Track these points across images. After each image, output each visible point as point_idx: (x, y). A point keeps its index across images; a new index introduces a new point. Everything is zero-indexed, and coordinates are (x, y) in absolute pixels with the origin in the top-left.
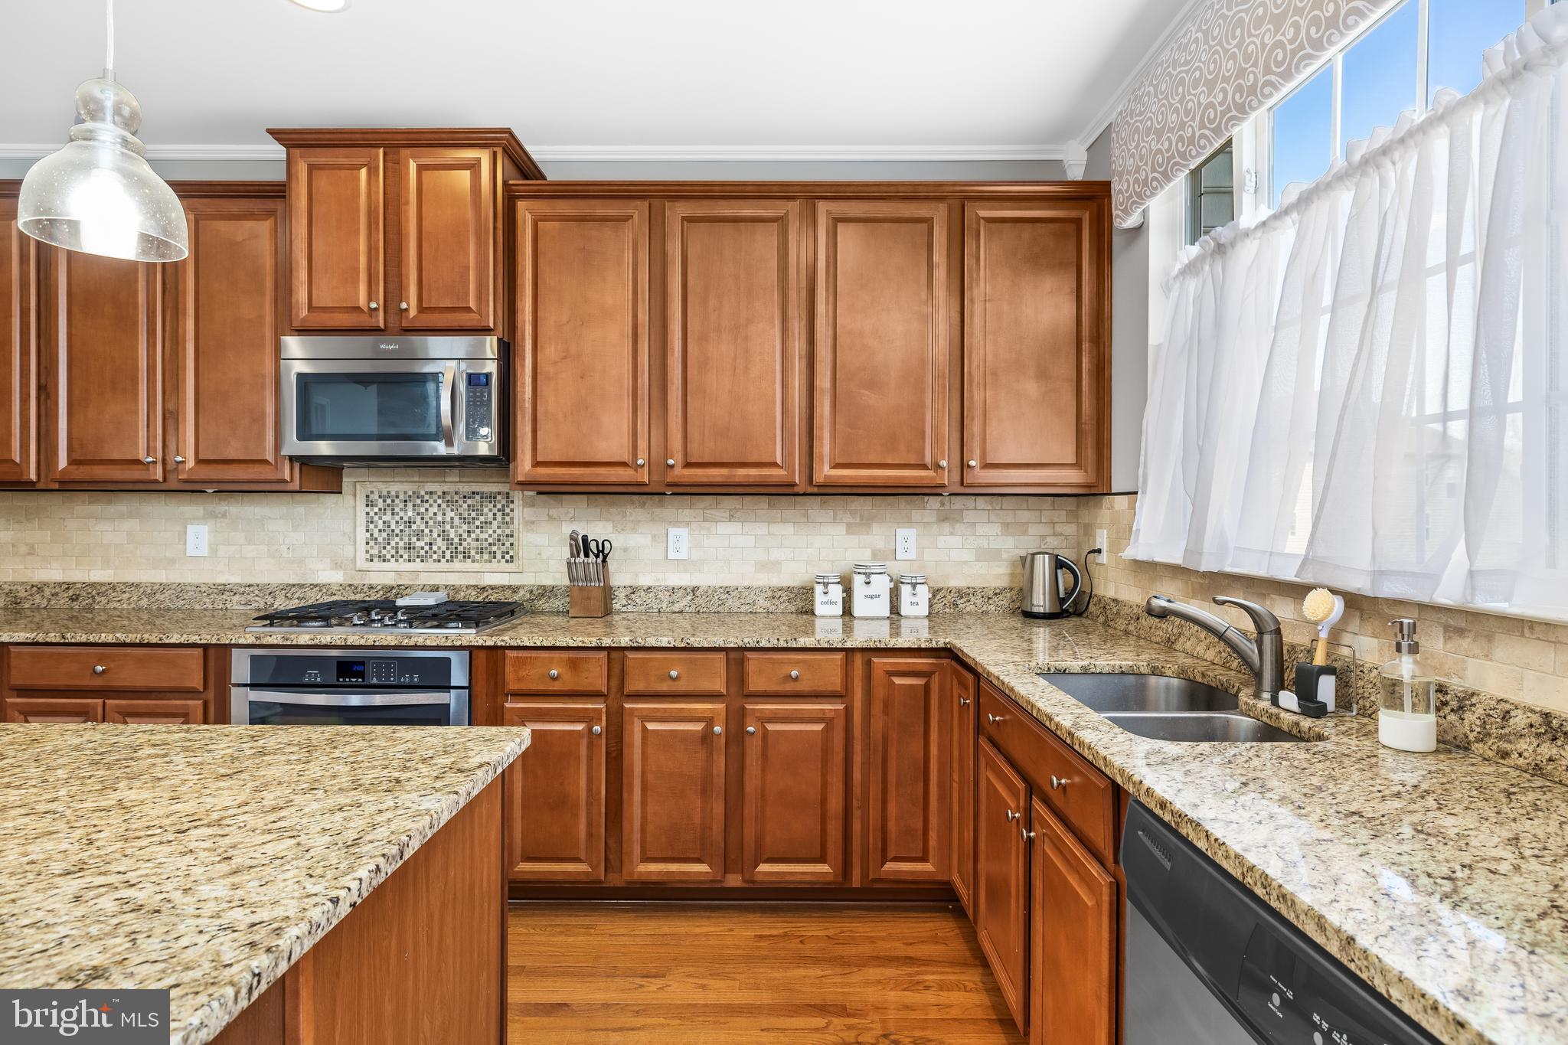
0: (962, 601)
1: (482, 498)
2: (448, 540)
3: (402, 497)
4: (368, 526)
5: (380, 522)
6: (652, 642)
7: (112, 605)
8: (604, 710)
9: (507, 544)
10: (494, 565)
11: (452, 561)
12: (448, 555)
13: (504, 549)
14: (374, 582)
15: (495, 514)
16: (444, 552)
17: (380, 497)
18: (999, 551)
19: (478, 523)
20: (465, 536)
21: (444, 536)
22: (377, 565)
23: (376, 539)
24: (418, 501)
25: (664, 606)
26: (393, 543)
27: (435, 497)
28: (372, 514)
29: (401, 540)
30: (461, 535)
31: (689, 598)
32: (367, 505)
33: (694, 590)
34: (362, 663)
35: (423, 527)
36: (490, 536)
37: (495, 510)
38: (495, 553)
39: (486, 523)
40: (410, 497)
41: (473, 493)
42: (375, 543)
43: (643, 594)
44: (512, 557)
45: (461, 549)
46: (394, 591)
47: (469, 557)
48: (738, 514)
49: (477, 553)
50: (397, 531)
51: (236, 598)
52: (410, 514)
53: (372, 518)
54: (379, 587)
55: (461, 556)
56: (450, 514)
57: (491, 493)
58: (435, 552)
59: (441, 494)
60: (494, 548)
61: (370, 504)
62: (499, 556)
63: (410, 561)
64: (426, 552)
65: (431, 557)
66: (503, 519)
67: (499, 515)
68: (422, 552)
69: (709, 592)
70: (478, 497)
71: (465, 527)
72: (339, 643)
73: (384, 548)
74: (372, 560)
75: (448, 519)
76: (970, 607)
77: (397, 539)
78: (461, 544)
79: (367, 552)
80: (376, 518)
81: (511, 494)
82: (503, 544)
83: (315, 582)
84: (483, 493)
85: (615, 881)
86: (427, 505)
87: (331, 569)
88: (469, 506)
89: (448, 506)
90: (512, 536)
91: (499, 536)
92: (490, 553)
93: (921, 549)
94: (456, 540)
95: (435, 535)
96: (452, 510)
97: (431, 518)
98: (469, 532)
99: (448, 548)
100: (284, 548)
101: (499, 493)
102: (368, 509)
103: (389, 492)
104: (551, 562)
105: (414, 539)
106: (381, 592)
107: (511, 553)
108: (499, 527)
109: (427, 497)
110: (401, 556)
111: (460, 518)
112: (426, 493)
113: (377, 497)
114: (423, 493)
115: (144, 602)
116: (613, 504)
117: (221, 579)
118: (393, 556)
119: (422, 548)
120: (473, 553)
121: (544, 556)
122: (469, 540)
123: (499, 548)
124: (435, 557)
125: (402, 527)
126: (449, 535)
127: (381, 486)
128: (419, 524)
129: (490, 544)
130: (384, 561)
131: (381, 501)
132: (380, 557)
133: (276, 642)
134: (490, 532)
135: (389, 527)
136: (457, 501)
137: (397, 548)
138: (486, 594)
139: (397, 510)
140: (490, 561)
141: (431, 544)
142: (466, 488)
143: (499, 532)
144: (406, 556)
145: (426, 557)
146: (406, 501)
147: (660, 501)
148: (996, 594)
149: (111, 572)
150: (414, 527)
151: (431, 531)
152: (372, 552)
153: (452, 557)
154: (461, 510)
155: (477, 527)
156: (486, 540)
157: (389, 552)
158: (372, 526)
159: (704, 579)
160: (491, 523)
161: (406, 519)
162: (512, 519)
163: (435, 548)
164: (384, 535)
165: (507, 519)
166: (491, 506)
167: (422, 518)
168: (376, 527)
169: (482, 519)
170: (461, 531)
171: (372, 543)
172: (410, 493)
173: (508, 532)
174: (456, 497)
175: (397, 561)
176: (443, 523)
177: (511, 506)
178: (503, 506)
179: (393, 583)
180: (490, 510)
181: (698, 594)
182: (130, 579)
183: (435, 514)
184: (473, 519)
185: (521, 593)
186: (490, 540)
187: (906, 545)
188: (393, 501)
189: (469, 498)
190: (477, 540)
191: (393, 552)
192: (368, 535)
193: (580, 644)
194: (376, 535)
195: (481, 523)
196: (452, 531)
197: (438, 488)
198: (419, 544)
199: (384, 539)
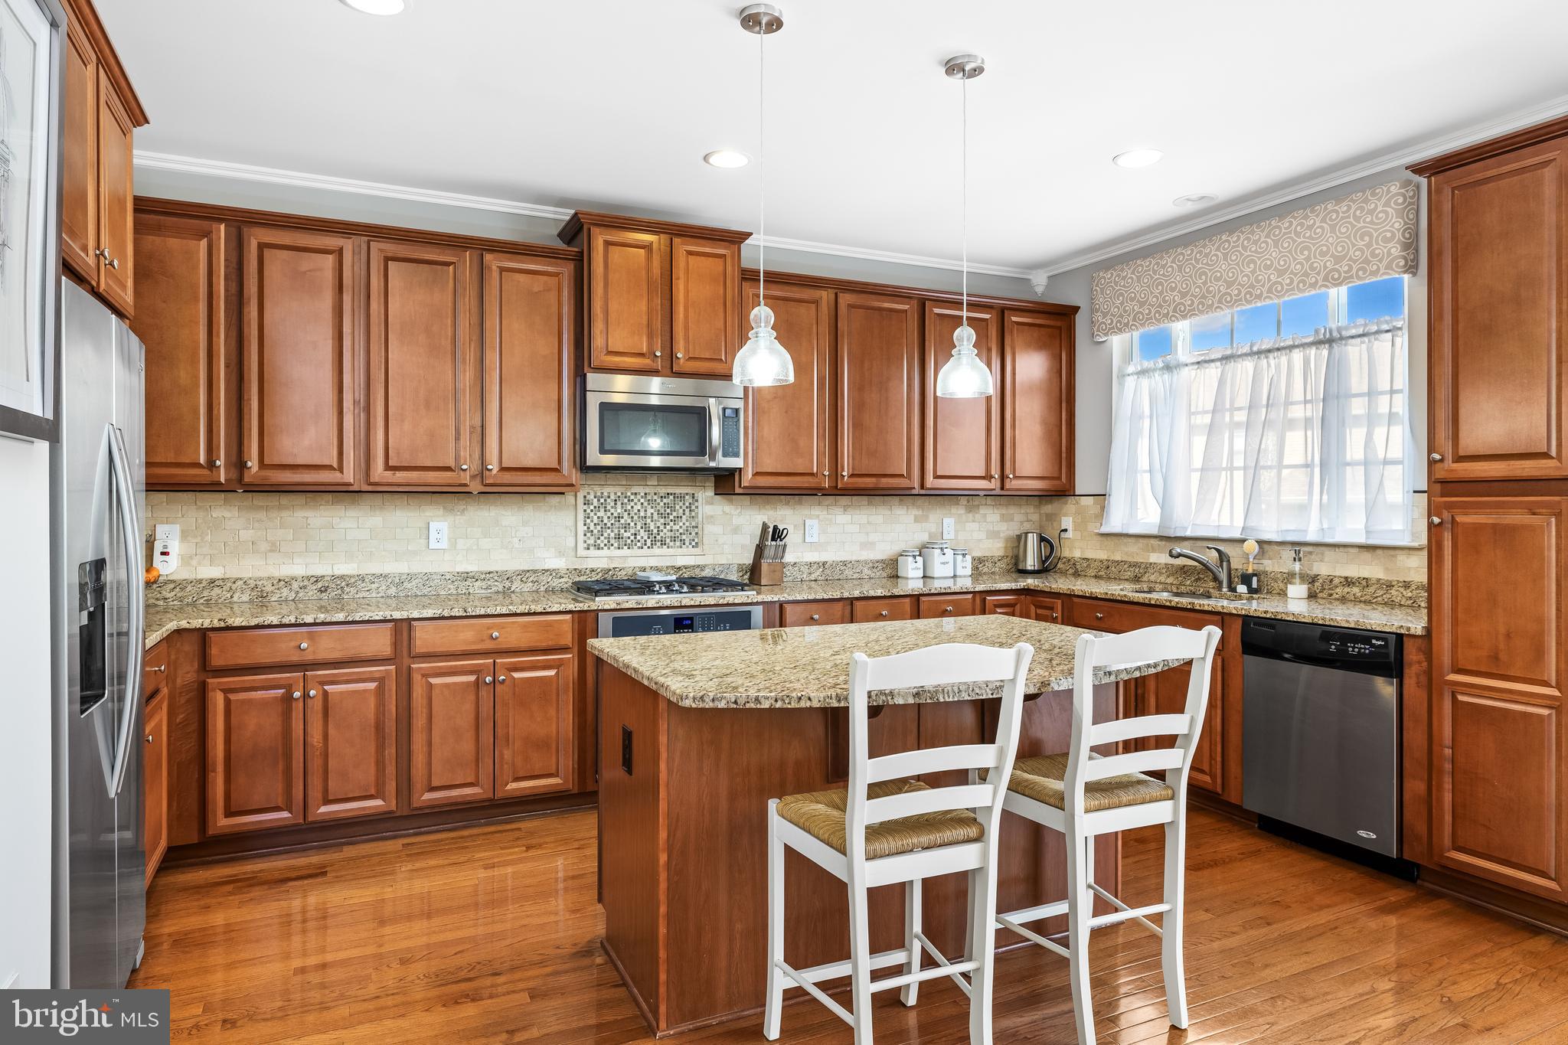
0: (981, 565)
1: (674, 497)
2: (649, 531)
3: (613, 497)
4: (585, 521)
5: (595, 517)
6: (872, 593)
7: (360, 595)
9: (693, 534)
10: (684, 550)
11: (652, 548)
12: (649, 543)
13: (691, 537)
14: (594, 566)
15: (684, 510)
16: (645, 541)
17: (595, 497)
18: (999, 532)
19: (671, 517)
20: (662, 527)
21: (646, 528)
22: (593, 552)
23: (592, 531)
24: (626, 500)
26: (605, 535)
27: (639, 497)
28: (588, 511)
29: (612, 531)
30: (659, 527)
31: (821, 570)
32: (585, 504)
33: (824, 563)
34: (691, 619)
35: (629, 521)
36: (681, 527)
37: (684, 507)
38: (684, 540)
39: (678, 517)
40: (619, 497)
41: (668, 494)
42: (592, 535)
43: (791, 568)
44: (697, 543)
46: (610, 573)
47: (665, 544)
48: (849, 509)
49: (671, 541)
50: (609, 525)
51: (478, 583)
52: (619, 511)
53: (589, 514)
54: (599, 570)
55: (659, 544)
56: (650, 511)
57: (681, 494)
58: (639, 541)
59: (643, 495)
60: (684, 537)
61: (587, 503)
62: (687, 543)
63: (619, 548)
64: (632, 541)
65: (636, 545)
66: (690, 514)
67: (687, 511)
68: (629, 541)
69: (834, 565)
70: (671, 497)
71: (662, 521)
72: (676, 605)
73: (599, 538)
74: (588, 549)
75: (649, 514)
76: (986, 570)
77: (609, 531)
78: (659, 534)
79: (585, 542)
80: (592, 514)
81: (696, 495)
82: (690, 534)
83: (546, 568)
84: (675, 494)
86: (632, 504)
87: (556, 557)
88: (665, 504)
89: (649, 504)
90: (697, 527)
91: (687, 527)
92: (681, 540)
93: (956, 532)
94: (655, 531)
95: (639, 527)
96: (652, 507)
97: (636, 514)
98: (665, 524)
99: (649, 538)
100: (516, 540)
101: (687, 494)
102: (585, 507)
103: (602, 493)
104: (726, 547)
105: (622, 531)
106: (600, 574)
107: (696, 540)
108: (687, 521)
109: (632, 497)
110: (612, 545)
111: (658, 514)
112: (632, 494)
113: (592, 497)
114: (629, 494)
116: (768, 503)
117: (460, 568)
118: (605, 545)
119: (629, 538)
120: (668, 540)
121: (718, 542)
122: (665, 531)
123: (687, 537)
124: (639, 544)
125: (613, 522)
126: (649, 527)
127: (597, 488)
128: (626, 519)
129: (681, 534)
130: (599, 549)
131: (595, 500)
132: (595, 545)
134: (681, 524)
135: (602, 521)
136: (655, 500)
137: (609, 538)
138: (681, 572)
139: (609, 507)
140: (681, 547)
141: (635, 534)
142: (663, 491)
143: (687, 524)
144: (616, 545)
145: (632, 545)
146: (616, 500)
147: (799, 500)
148: (999, 560)
150: (622, 521)
151: (636, 524)
152: (588, 542)
153: (652, 544)
154: (659, 507)
155: (671, 521)
156: (678, 530)
157: (602, 542)
158: (588, 521)
159: (829, 556)
160: (681, 517)
161: (616, 514)
162: (697, 514)
163: (639, 538)
164: (599, 528)
165: (693, 514)
166: (681, 504)
167: (629, 514)
168: (592, 521)
169: (675, 514)
170: (658, 524)
171: (589, 535)
172: (619, 494)
173: (694, 524)
174: (655, 497)
175: (609, 548)
176: (645, 517)
177: (696, 504)
178: (690, 504)
179: (606, 566)
180: (681, 507)
181: (826, 566)
183: (639, 511)
184: (668, 514)
186: (681, 531)
187: (949, 529)
188: (605, 500)
189: (665, 498)
190: (671, 531)
191: (606, 542)
192: (586, 527)
194: (591, 528)
195: (674, 517)
196: (652, 524)
197: (641, 491)
198: (626, 535)
199: (599, 531)
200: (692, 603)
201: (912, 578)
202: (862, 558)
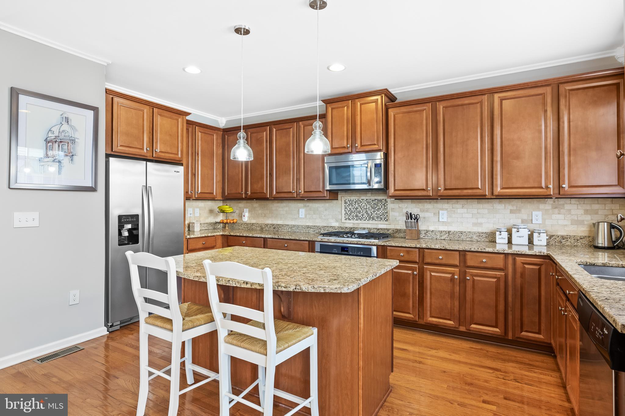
0: (564, 241)
1: (378, 201)
2: (368, 214)
3: (354, 201)
5: (348, 208)
7: (283, 230)
8: (418, 267)
9: (386, 216)
10: (382, 222)
11: (369, 220)
12: (368, 218)
13: (385, 217)
14: (347, 226)
15: (382, 206)
16: (366, 218)
17: (348, 201)
18: (583, 221)
19: (377, 209)
20: (373, 213)
21: (366, 213)
22: (348, 221)
23: (347, 213)
24: (359, 202)
25: (438, 237)
26: (352, 215)
27: (364, 201)
28: (346, 206)
29: (354, 214)
30: (371, 212)
31: (447, 235)
32: (345, 203)
33: (449, 232)
34: (348, 248)
35: (360, 210)
36: (380, 213)
37: (382, 205)
38: (382, 218)
39: (379, 209)
40: (357, 201)
41: (375, 199)
42: (347, 215)
43: (430, 233)
44: (387, 219)
45: (372, 217)
46: (352, 229)
47: (374, 219)
48: (465, 206)
49: (376, 218)
51: (311, 229)
52: (357, 206)
53: (346, 207)
54: (348, 228)
55: (372, 219)
57: (380, 199)
58: (364, 218)
59: (365, 200)
60: (382, 217)
61: (346, 203)
62: (383, 219)
64: (361, 218)
65: (363, 219)
66: (384, 207)
67: (383, 206)
68: (360, 218)
69: (454, 233)
70: (377, 201)
71: (373, 210)
72: (341, 242)
73: (350, 216)
74: (346, 220)
75: (368, 207)
76: (568, 243)
77: (353, 213)
78: (371, 215)
79: (345, 217)
80: (347, 207)
81: (387, 200)
82: (384, 215)
83: (331, 226)
84: (378, 199)
85: (421, 322)
86: (362, 203)
87: (335, 222)
88: (374, 203)
89: (368, 203)
90: (387, 213)
91: (383, 213)
92: (380, 218)
93: (544, 220)
94: (370, 214)
95: (364, 212)
96: (369, 205)
97: (363, 207)
98: (374, 211)
99: (368, 217)
100: (323, 216)
101: (383, 199)
102: (345, 205)
103: (351, 199)
104: (400, 221)
105: (358, 214)
106: (349, 229)
107: (387, 218)
108: (383, 210)
109: (362, 201)
110: (354, 219)
111: (371, 207)
113: (347, 201)
114: (360, 200)
115: (290, 230)
116: (420, 203)
117: (307, 224)
118: (352, 219)
119: (360, 216)
120: (375, 218)
121: (397, 219)
122: (374, 214)
123: (383, 217)
124: (364, 219)
125: (354, 210)
126: (368, 213)
127: (349, 198)
128: (359, 209)
129: (380, 215)
130: (350, 220)
132: (348, 219)
133: (326, 241)
134: (380, 211)
135: (351, 210)
136: (370, 202)
138: (379, 231)
139: (353, 205)
140: (381, 221)
141: (363, 215)
142: (373, 198)
143: (383, 211)
144: (356, 219)
146: (356, 202)
147: (436, 201)
148: (581, 238)
149: (282, 221)
150: (358, 210)
151: (363, 211)
152: (346, 217)
153: (369, 219)
154: (372, 205)
156: (379, 214)
157: (351, 217)
158: (346, 209)
159: (452, 229)
160: (380, 209)
161: (355, 207)
162: (387, 207)
163: (364, 216)
164: (350, 212)
165: (386, 207)
166: (380, 203)
167: (360, 207)
168: (347, 210)
169: (378, 207)
170: (371, 211)
171: (346, 215)
172: (357, 200)
173: (386, 211)
174: (370, 201)
175: (353, 220)
176: (366, 209)
177: (387, 203)
178: (384, 203)
179: (352, 227)
180: (380, 205)
181: (450, 233)
182: (286, 223)
183: (364, 206)
184: (375, 207)
185: (390, 231)
186: (380, 214)
187: (537, 218)
188: (352, 202)
189: (374, 201)
190: (377, 214)
192: (345, 212)
193: (410, 246)
194: (347, 212)
195: (378, 209)
196: (369, 211)
197: (365, 198)
198: (359, 215)
199: (350, 213)
200: (348, 242)
201: (499, 243)
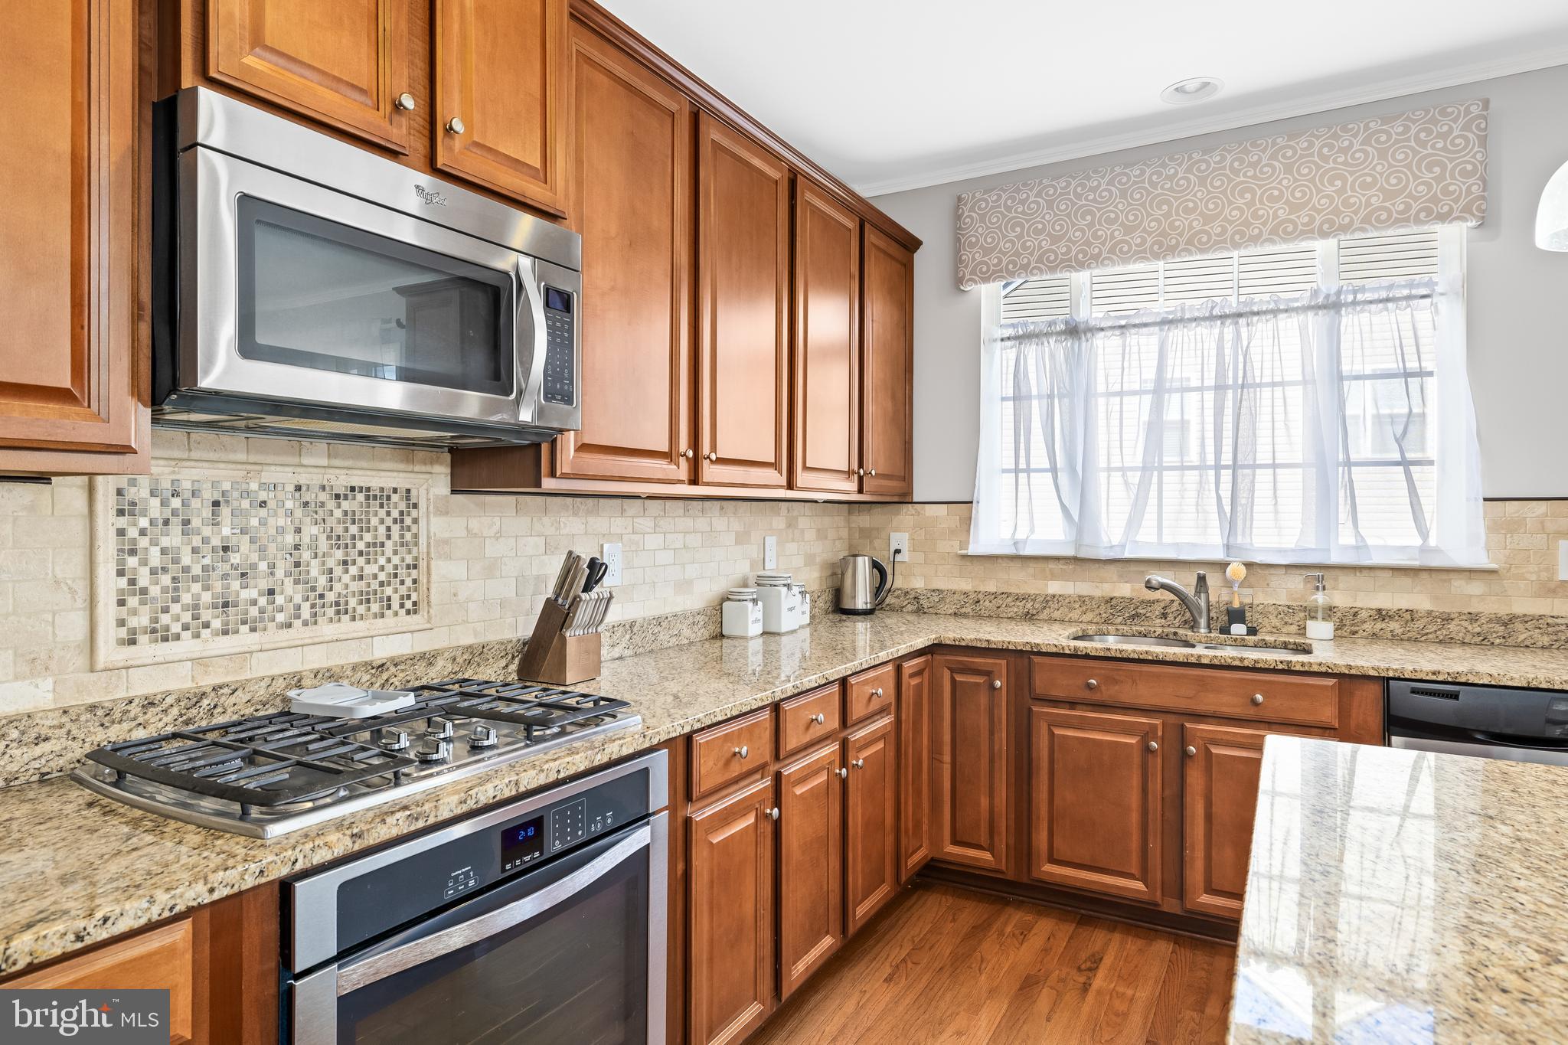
1: (367, 498)
2: (306, 582)
3: (209, 495)
4: (121, 562)
5: (155, 551)
9: (409, 582)
10: (389, 620)
11: (316, 623)
12: (306, 612)
13: (403, 590)
15: (389, 529)
16: (299, 607)
17: (153, 494)
19: (361, 545)
20: (338, 571)
21: (298, 575)
22: (147, 649)
23: (144, 591)
24: (245, 504)
26: (186, 598)
27: (280, 495)
28: (133, 533)
29: (206, 588)
30: (331, 571)
31: (628, 637)
32: (121, 513)
33: (632, 624)
35: (254, 557)
36: (382, 568)
37: (389, 521)
38: (389, 599)
39: (375, 544)
40: (226, 494)
41: (353, 489)
42: (143, 603)
44: (415, 604)
45: (330, 597)
46: (205, 702)
47: (346, 612)
49: (359, 603)
50: (197, 570)
52: (226, 531)
53: (134, 541)
54: (169, 700)
55: (330, 612)
56: (310, 530)
57: (382, 489)
58: (280, 609)
59: (291, 489)
60: (388, 591)
61: (127, 509)
62: (395, 605)
63: (225, 633)
64: (262, 611)
65: (272, 619)
66: (402, 536)
67: (396, 528)
68: (254, 612)
69: (644, 627)
70: (360, 498)
71: (339, 554)
73: (165, 610)
74: (132, 642)
75: (306, 540)
77: (196, 587)
78: (330, 589)
79: (121, 623)
80: (144, 542)
81: (413, 493)
82: (402, 582)
84: (368, 489)
86: (262, 514)
88: (346, 513)
89: (306, 514)
90: (415, 567)
91: (396, 567)
92: (381, 600)
93: (777, 556)
94: (323, 581)
95: (280, 573)
96: (314, 523)
97: (271, 540)
98: (345, 563)
99: (306, 599)
101: (395, 491)
102: (122, 522)
103: (177, 483)
104: (473, 606)
105: (235, 585)
106: (175, 711)
107: (414, 597)
108: (395, 553)
109: (262, 496)
111: (329, 538)
112: (263, 486)
113: (145, 493)
114: (254, 487)
118: (186, 627)
119: (254, 602)
120: (353, 602)
121: (461, 597)
122: (345, 579)
123: (396, 591)
124: (280, 618)
125: (207, 561)
126: (307, 573)
128: (245, 553)
129: (382, 584)
130: (165, 639)
131: (155, 502)
132: (154, 631)
134: (382, 561)
135: (176, 561)
136: (322, 505)
137: (196, 607)
139: (196, 522)
140: (382, 616)
141: (271, 592)
142: (339, 479)
143: (396, 560)
144: (217, 624)
145: (262, 620)
146: (216, 504)
150: (235, 559)
151: (272, 566)
152: (133, 622)
153: (313, 615)
154: (330, 522)
155: (361, 553)
156: (375, 576)
158: (132, 562)
159: (642, 609)
160: (382, 545)
161: (216, 542)
162: (416, 536)
163: (280, 600)
164: (166, 580)
165: (408, 537)
166: (382, 513)
167: (253, 541)
168: (144, 562)
169: (368, 537)
170: (330, 563)
171: (133, 601)
172: (226, 486)
173: (409, 560)
174: (322, 497)
175: (197, 636)
176: (297, 548)
177: (414, 514)
178: (402, 513)
179: (191, 686)
180: (382, 521)
183: (280, 531)
184: (353, 537)
185: (440, 663)
186: (382, 577)
187: (771, 554)
188: (186, 504)
189: (346, 497)
190: (361, 578)
191: (187, 617)
192: (123, 582)
194: (141, 584)
195: (368, 545)
196: (314, 563)
197: (287, 477)
198: (246, 594)
199: (165, 590)
200: (542, 780)
201: (753, 637)
202: (678, 609)
